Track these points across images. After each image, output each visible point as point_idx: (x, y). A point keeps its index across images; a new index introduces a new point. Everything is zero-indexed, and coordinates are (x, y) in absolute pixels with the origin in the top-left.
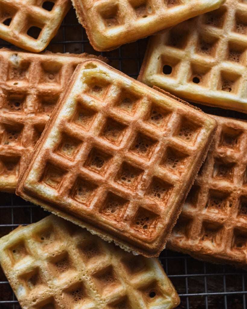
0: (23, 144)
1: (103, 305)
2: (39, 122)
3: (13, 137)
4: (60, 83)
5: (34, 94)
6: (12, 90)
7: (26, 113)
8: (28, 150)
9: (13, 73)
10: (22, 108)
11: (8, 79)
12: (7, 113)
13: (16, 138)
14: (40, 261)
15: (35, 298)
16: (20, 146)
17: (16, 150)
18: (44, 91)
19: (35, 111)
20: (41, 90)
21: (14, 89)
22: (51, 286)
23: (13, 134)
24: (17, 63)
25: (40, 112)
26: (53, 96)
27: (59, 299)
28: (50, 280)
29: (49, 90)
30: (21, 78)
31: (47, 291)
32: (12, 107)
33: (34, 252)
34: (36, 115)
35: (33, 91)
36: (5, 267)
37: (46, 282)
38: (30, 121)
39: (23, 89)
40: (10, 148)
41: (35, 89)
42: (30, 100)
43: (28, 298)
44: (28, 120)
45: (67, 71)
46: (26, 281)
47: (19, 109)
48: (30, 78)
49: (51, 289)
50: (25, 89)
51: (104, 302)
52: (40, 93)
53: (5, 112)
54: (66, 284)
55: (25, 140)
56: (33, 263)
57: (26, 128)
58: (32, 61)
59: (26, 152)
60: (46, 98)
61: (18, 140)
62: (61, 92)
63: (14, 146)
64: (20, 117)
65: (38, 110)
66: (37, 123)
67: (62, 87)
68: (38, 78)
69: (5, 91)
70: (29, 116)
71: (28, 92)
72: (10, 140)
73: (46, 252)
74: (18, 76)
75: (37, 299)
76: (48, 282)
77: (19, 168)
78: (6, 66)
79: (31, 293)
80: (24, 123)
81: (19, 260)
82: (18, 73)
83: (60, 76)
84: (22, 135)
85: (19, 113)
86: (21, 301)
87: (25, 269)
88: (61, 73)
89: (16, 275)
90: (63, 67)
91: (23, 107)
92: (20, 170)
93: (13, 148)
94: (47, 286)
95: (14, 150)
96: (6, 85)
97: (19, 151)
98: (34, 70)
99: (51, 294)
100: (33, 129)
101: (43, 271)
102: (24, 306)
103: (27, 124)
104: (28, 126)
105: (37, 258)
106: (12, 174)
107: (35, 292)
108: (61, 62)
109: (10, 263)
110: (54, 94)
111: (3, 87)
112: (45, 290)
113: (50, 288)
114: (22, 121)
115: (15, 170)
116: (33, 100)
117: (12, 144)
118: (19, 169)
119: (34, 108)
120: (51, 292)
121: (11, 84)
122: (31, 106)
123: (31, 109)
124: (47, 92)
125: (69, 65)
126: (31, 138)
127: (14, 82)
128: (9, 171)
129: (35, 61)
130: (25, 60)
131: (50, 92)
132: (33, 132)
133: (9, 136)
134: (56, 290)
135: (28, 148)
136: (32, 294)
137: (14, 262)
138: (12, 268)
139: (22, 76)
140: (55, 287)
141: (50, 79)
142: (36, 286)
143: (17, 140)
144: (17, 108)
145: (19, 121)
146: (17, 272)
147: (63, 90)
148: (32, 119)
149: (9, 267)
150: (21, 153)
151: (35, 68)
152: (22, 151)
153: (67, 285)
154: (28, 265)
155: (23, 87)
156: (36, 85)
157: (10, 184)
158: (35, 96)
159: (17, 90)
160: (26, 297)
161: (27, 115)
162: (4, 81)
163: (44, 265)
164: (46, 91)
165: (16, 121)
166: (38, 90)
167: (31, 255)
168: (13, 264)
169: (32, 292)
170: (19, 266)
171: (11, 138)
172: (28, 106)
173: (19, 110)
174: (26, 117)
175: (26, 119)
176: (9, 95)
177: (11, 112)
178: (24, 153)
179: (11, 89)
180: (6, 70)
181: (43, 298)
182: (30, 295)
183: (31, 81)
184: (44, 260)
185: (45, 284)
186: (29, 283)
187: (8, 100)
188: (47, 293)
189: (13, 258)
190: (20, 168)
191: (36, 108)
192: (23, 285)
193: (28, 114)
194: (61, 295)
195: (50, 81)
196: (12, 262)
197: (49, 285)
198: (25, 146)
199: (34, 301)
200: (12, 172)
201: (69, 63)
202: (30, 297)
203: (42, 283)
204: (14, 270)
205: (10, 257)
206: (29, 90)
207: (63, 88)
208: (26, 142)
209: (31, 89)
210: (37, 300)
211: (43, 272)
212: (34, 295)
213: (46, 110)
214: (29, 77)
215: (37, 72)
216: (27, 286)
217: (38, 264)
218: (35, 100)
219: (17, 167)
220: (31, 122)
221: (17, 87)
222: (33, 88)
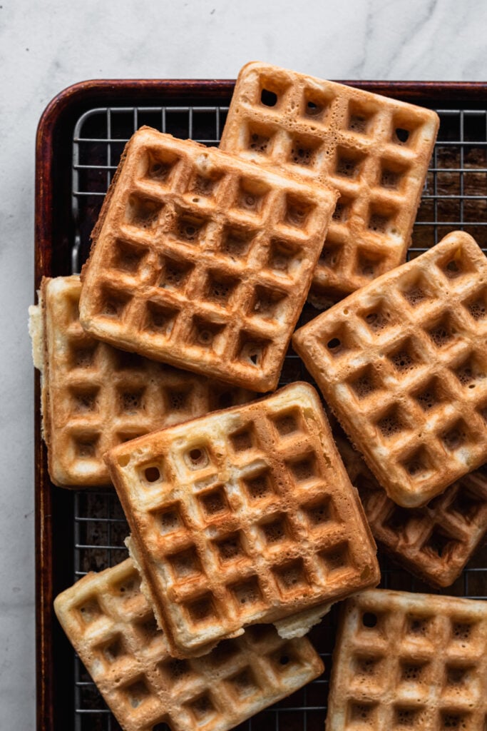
0: (187, 293)
1: (215, 681)
2: (219, 267)
3: (174, 278)
4: (261, 216)
5: (221, 224)
6: (189, 209)
7: (201, 248)
8: (192, 304)
9: (195, 183)
10: (197, 238)
11: (186, 191)
12: (174, 240)
13: (178, 281)
14: (122, 624)
15: (118, 677)
16: (183, 295)
17: (176, 300)
18: (236, 222)
19: (215, 249)
20: (232, 220)
21: (193, 209)
22: (141, 659)
23: (175, 274)
24: (205, 168)
25: (222, 251)
26: (247, 232)
27: (153, 677)
28: (137, 650)
29: (244, 222)
30: (206, 193)
31: (135, 667)
32: (182, 232)
33: (113, 612)
34: (215, 255)
35: (219, 219)
36: (73, 636)
37: (133, 653)
38: (206, 262)
39: (206, 212)
40: (166, 295)
41: (224, 217)
42: (211, 231)
43: (108, 677)
44: (203, 260)
45: (276, 200)
46: (102, 652)
47: (192, 238)
48: (220, 198)
49: (140, 664)
50: (209, 212)
51: (217, 677)
52: (228, 223)
53: (171, 240)
54: (162, 655)
55: (191, 289)
56: (112, 627)
57: (197, 271)
58: (229, 173)
59: (189, 307)
60: (236, 233)
61: (180, 284)
62: (259, 230)
63: (173, 293)
64: (191, 252)
65: (220, 248)
66: (215, 267)
67: (263, 222)
68: (232, 200)
69: (178, 208)
70: (205, 254)
71: (212, 219)
72: (167, 281)
73: (130, 612)
74: (202, 188)
75: (121, 678)
76: (136, 654)
77: (174, 326)
78: (188, 171)
79: (112, 670)
80: (196, 264)
81: (90, 622)
82: (202, 185)
83: (264, 204)
84: (188, 279)
85: (191, 245)
86: (98, 682)
87: (100, 637)
88: (267, 201)
89: (89, 645)
90: (271, 193)
91: (198, 236)
92: (175, 330)
93: (172, 296)
94: (134, 658)
95: (172, 298)
96: (182, 200)
97: (180, 302)
98: (228, 187)
99: (140, 670)
100: (207, 275)
101: (127, 638)
102: (103, 689)
103: (201, 265)
104: (201, 268)
105: (117, 619)
106: (160, 332)
107: (117, 668)
108: (271, 184)
109: (79, 629)
110: (250, 230)
111: (178, 201)
112: (133, 665)
113: (139, 661)
114: (193, 258)
115: (166, 328)
116: (216, 231)
117: (171, 289)
118: (173, 329)
119: (216, 244)
120: (140, 667)
121: (189, 198)
122: (212, 240)
123: (212, 245)
124: (240, 225)
125: (281, 192)
126: (201, 288)
127: (194, 197)
128: (156, 327)
129: (233, 174)
130: (218, 168)
131: (244, 225)
132: (205, 279)
133: (169, 276)
134: (148, 664)
135: (193, 301)
136: (114, 671)
137: (84, 625)
138: (82, 637)
139: (206, 189)
140: (145, 660)
141: (248, 203)
142: (117, 658)
143: (178, 283)
144: (188, 236)
145: (189, 258)
146: (90, 642)
147: (263, 227)
148: (209, 259)
149: (78, 636)
150: (181, 306)
151: (230, 184)
152: (184, 303)
153: (162, 657)
154: (105, 631)
155: (206, 209)
156: (226, 210)
157: (155, 348)
158: (221, 227)
159: (197, 211)
160: (105, 676)
161: (202, 252)
162: (180, 192)
163: (128, 630)
164: (239, 223)
165: (185, 257)
166: (227, 219)
167: (108, 616)
168: (83, 630)
169: (112, 668)
170: (91, 632)
171: (170, 278)
172: (207, 238)
173: (192, 241)
174: (201, 254)
175: (200, 258)
176: (183, 215)
177: (179, 241)
178: (186, 307)
179: (187, 207)
180: (187, 177)
181: (130, 676)
182: (110, 672)
183: (221, 203)
184: (128, 623)
185: (132, 656)
186: (108, 653)
187: (179, 222)
188: (135, 669)
189: (82, 620)
190: (175, 328)
191: (218, 244)
192: (99, 659)
193: (205, 251)
194: (155, 670)
195: (247, 206)
196: (82, 626)
197: (137, 658)
198: (189, 297)
199: (117, 681)
200: (161, 329)
201: (283, 188)
202: (111, 676)
203: (126, 653)
204: (85, 638)
205: (77, 620)
206: (214, 215)
207: (264, 224)
208: (193, 292)
209: (217, 214)
210: (122, 680)
211: (127, 640)
212: (117, 673)
213: (231, 250)
214: (219, 195)
215: (232, 191)
216: (105, 659)
217: (120, 628)
218: (220, 233)
219: (171, 324)
220: (206, 264)
221: (197, 206)
222: (220, 213)
